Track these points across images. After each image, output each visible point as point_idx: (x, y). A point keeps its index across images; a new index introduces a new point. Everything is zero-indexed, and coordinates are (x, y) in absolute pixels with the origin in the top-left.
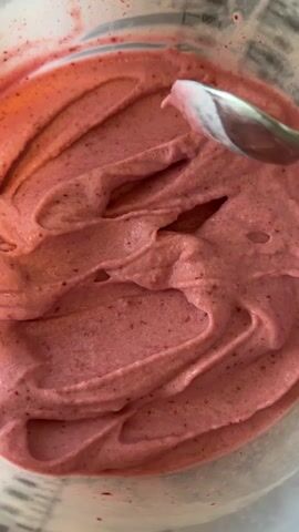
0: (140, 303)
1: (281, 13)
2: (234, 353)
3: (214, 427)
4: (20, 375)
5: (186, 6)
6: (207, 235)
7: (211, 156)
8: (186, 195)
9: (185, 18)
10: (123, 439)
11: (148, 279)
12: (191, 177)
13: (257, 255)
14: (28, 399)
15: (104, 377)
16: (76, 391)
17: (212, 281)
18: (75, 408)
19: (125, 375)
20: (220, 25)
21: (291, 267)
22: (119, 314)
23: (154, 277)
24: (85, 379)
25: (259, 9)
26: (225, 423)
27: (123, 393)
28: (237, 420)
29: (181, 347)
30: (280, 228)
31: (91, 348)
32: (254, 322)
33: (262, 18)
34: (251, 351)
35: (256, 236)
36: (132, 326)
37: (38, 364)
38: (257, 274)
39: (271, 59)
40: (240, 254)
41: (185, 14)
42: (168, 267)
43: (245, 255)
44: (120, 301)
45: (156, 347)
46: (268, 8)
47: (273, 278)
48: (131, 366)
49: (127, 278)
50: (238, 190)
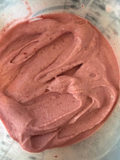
0: (59, 97)
1: (98, 4)
2: (88, 111)
3: (84, 131)
4: (27, 124)
5: (65, 3)
6: (77, 76)
7: (77, 52)
8: (70, 64)
9: (65, 7)
10: (59, 138)
11: (61, 91)
12: (71, 59)
13: (93, 81)
14: (30, 130)
15: (51, 122)
16: (44, 127)
17: (81, 91)
18: (44, 131)
19: (57, 121)
20: (77, 9)
21: (103, 84)
22: (54, 101)
23: (63, 90)
24: (46, 123)
25: (90, 3)
26: (87, 129)
27: (57, 125)
28: (90, 128)
29: (73, 111)
30: (99, 73)
31: (46, 112)
32: (93, 101)
33: (91, 6)
34: (93, 109)
35: (92, 75)
36: (58, 104)
37: (32, 119)
38: (93, 87)
39: (94, 19)
40: (88, 81)
41: (65, 6)
42: (67, 87)
43: (89, 81)
44: (53, 97)
45: (65, 111)
46: (94, 2)
47: (98, 87)
48: (59, 118)
49: (55, 91)
50: (86, 61)
